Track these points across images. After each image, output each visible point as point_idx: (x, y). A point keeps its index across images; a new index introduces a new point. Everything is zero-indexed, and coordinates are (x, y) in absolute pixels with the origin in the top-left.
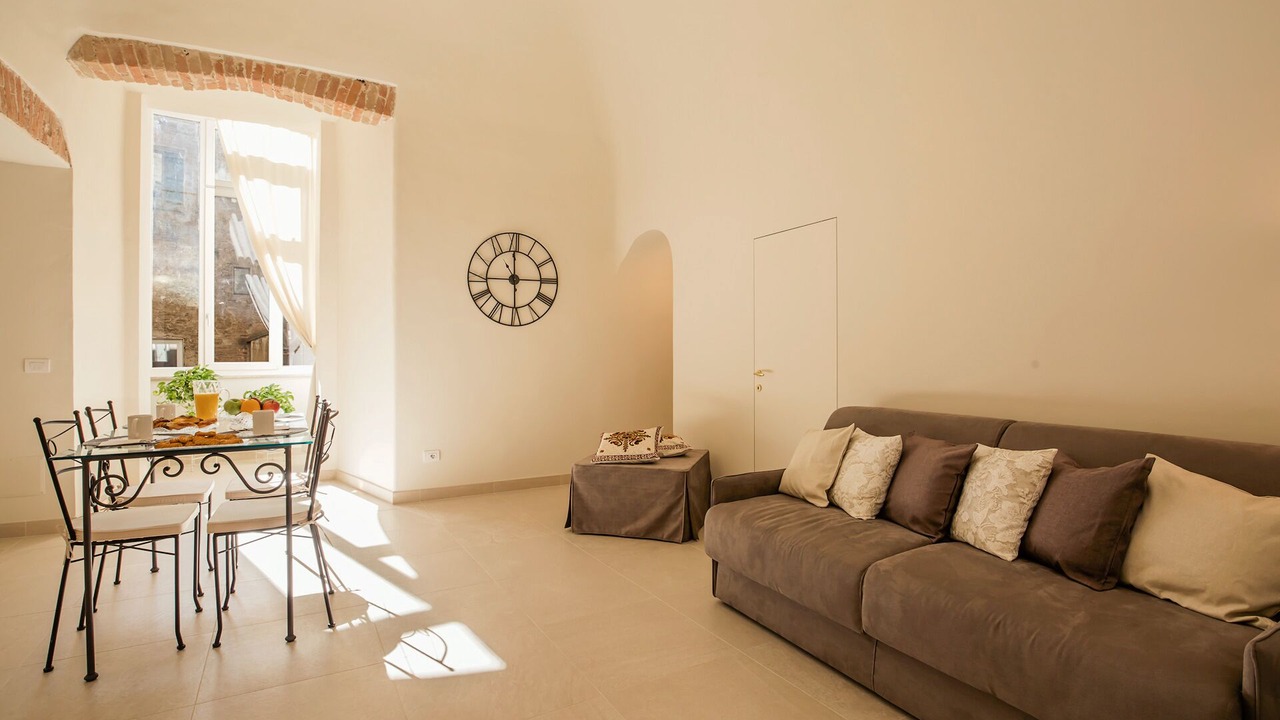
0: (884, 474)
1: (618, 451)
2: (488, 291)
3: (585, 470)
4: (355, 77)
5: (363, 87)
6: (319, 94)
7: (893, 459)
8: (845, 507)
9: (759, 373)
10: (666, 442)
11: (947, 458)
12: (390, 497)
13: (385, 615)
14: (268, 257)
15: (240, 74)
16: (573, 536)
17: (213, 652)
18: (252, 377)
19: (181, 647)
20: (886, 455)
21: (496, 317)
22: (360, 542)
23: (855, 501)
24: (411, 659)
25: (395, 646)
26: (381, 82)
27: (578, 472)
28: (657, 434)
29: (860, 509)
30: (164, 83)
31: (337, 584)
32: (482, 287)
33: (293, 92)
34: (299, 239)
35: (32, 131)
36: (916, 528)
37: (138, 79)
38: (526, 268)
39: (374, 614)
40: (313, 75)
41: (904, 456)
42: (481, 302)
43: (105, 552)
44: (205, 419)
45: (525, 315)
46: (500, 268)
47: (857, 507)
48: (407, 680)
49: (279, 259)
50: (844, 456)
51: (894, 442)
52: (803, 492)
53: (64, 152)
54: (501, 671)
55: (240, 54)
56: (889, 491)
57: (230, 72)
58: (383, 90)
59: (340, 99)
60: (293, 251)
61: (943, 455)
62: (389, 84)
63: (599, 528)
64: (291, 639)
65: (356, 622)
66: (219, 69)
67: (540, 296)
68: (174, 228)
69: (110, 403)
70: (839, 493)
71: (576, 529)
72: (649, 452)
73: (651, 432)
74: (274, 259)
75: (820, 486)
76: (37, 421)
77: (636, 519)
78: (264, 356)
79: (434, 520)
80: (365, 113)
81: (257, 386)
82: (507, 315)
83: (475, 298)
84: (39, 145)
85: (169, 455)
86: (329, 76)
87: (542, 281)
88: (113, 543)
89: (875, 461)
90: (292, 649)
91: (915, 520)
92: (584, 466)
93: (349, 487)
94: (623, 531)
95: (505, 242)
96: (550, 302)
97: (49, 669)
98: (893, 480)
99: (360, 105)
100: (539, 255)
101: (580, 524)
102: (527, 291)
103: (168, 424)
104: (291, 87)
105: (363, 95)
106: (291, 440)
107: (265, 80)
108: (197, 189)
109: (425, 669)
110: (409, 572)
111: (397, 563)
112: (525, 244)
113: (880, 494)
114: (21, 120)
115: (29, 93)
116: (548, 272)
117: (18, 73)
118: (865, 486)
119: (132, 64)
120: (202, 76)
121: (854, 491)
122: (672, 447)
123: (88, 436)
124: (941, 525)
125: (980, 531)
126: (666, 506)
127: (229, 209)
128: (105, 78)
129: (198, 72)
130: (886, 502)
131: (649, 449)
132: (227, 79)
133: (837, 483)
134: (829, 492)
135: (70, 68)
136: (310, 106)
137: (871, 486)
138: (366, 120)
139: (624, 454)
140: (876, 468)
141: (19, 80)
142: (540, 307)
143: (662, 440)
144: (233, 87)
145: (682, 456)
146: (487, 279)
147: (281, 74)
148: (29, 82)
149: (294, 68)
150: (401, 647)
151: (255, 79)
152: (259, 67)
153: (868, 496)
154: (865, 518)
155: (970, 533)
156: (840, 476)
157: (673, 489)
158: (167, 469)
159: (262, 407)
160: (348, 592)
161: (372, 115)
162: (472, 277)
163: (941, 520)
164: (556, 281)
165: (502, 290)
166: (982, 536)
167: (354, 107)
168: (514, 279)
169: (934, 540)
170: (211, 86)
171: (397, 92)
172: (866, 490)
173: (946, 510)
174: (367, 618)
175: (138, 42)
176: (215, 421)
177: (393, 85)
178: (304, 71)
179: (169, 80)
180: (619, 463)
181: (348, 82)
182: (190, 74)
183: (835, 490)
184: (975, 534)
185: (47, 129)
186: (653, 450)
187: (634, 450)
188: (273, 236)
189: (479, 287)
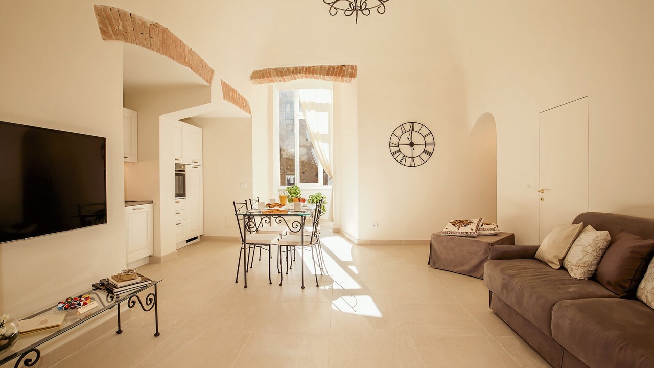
0: (595, 253)
1: (455, 229)
2: (399, 151)
3: (437, 237)
4: (340, 64)
5: (344, 68)
6: (328, 75)
7: (602, 244)
8: (569, 270)
9: (542, 191)
10: (485, 227)
11: (634, 247)
12: (356, 242)
13: (339, 287)
14: (316, 141)
15: (300, 73)
16: (431, 269)
17: (279, 286)
18: (309, 190)
19: (271, 283)
20: (597, 242)
21: (403, 163)
22: (343, 259)
23: (574, 267)
24: (342, 305)
25: (338, 298)
26: (351, 64)
27: (434, 238)
28: (479, 222)
29: (577, 273)
30: (277, 82)
31: (325, 272)
32: (397, 149)
33: (318, 75)
34: (327, 133)
35: (240, 107)
36: (610, 288)
37: (270, 82)
38: (417, 139)
39: (335, 286)
40: (325, 67)
41: (611, 244)
42: (395, 156)
43: (250, 248)
44: (282, 204)
45: (417, 161)
46: (405, 140)
47: (575, 271)
48: (337, 311)
49: (320, 141)
50: (574, 241)
51: (604, 235)
52: (546, 259)
53: (250, 112)
54: (379, 318)
55: (300, 65)
56: (598, 264)
57: (297, 73)
58: (352, 67)
59: (335, 75)
60: (324, 138)
61: (632, 245)
62: (354, 64)
63: (444, 266)
64: (303, 287)
65: (327, 287)
66: (293, 73)
67: (425, 151)
68: (286, 134)
69: (246, 201)
70: (567, 262)
71: (432, 265)
72: (471, 231)
73: (476, 221)
74: (318, 142)
75: (555, 257)
76: (234, 202)
77: (463, 264)
78: (316, 181)
79: (372, 253)
80: (345, 79)
81: (314, 193)
82: (408, 161)
83: (393, 154)
84: (242, 111)
85: (266, 216)
86: (331, 66)
87: (426, 144)
88: (253, 244)
89: (589, 245)
90: (303, 291)
91: (609, 283)
92: (437, 235)
93: (343, 236)
94: (456, 270)
95: (407, 127)
96: (430, 154)
97: (237, 282)
98: (602, 257)
99: (343, 76)
100: (425, 131)
101: (435, 263)
102: (419, 149)
103: (270, 206)
104: (317, 74)
105: (344, 71)
106: (305, 213)
107: (308, 74)
108: (294, 117)
109: (346, 309)
110: (356, 271)
111: (353, 268)
112: (417, 127)
113: (591, 265)
114: (237, 104)
115: (239, 94)
116: (429, 139)
117: (236, 89)
118: (581, 259)
119: (267, 77)
120: (288, 76)
121: (574, 262)
122: (488, 230)
123: (249, 208)
124: (626, 288)
125: (649, 295)
126: (480, 260)
127: (303, 124)
128: (260, 84)
129: (287, 75)
130: (596, 271)
131: (472, 230)
132: (296, 76)
133: (567, 256)
134: (562, 261)
135: (250, 83)
136: (325, 80)
137: (585, 260)
138: (346, 81)
139: (458, 231)
140: (589, 249)
141: (236, 91)
142: (425, 157)
143: (482, 225)
144: (299, 78)
145: (496, 235)
146: (399, 145)
147: (314, 69)
148: (239, 91)
149: (318, 66)
150: (340, 299)
151: (305, 74)
152: (306, 69)
153: (582, 265)
154: (578, 278)
155: (644, 296)
156: (569, 252)
157: (484, 251)
158: (266, 221)
159: (299, 201)
160: (328, 276)
161: (348, 79)
162: (392, 145)
163: (627, 285)
164: (433, 144)
165: (407, 150)
166: (650, 299)
167: (341, 77)
168: (412, 144)
169: (618, 297)
170: (292, 79)
171: (358, 67)
172: (581, 262)
173: (632, 280)
174: (332, 287)
175: (269, 69)
176: (284, 205)
177: (356, 64)
178: (322, 67)
179: (279, 80)
180: (454, 236)
181: (338, 67)
182: (284, 77)
183: (565, 261)
184: (646, 296)
185: (244, 105)
186: (474, 230)
187: (463, 229)
188: (317, 133)
189: (395, 149)
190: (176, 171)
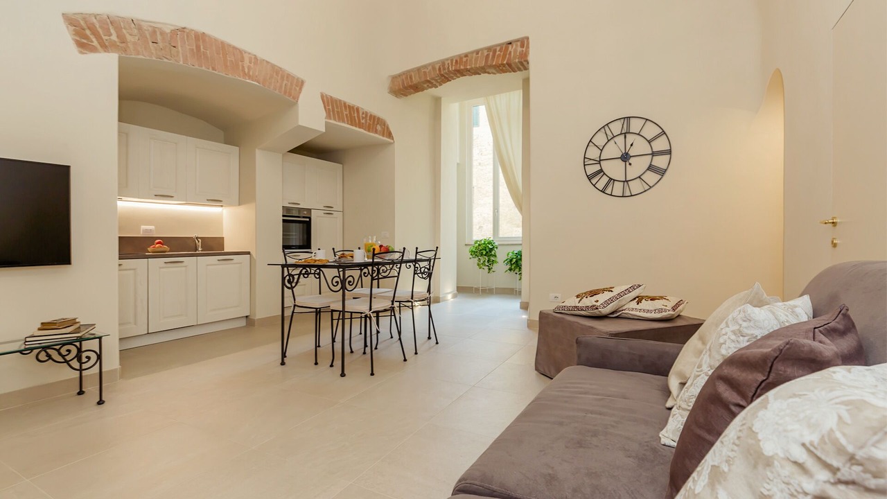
2: (601, 170)
4: (505, 42)
5: (510, 47)
21: (608, 191)
26: (521, 37)
32: (597, 168)
35: (367, 129)
37: (416, 91)
38: (637, 146)
40: (483, 52)
42: (594, 181)
45: (636, 186)
46: (612, 150)
58: (522, 43)
67: (651, 168)
72: (594, 304)
80: (513, 65)
82: (618, 188)
83: (590, 178)
84: (372, 134)
86: (490, 50)
87: (653, 154)
95: (617, 127)
96: (662, 172)
99: (509, 60)
100: (651, 131)
102: (638, 166)
105: (510, 53)
112: (635, 125)
114: (360, 126)
115: (365, 113)
116: (660, 145)
136: (489, 73)
141: (358, 108)
142: (651, 177)
146: (600, 160)
149: (472, 53)
152: (456, 60)
161: (518, 64)
162: (587, 162)
164: (669, 152)
165: (614, 168)
167: (506, 63)
168: (625, 157)
171: (531, 41)
177: (528, 36)
178: (477, 51)
181: (502, 46)
185: (378, 127)
189: (592, 169)
190: (283, 216)
